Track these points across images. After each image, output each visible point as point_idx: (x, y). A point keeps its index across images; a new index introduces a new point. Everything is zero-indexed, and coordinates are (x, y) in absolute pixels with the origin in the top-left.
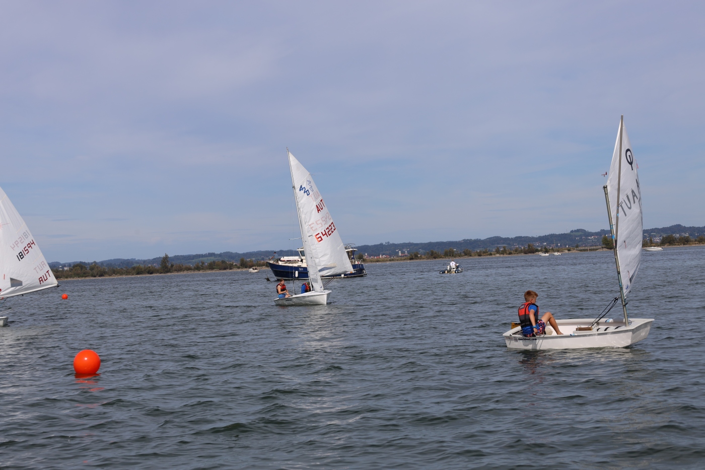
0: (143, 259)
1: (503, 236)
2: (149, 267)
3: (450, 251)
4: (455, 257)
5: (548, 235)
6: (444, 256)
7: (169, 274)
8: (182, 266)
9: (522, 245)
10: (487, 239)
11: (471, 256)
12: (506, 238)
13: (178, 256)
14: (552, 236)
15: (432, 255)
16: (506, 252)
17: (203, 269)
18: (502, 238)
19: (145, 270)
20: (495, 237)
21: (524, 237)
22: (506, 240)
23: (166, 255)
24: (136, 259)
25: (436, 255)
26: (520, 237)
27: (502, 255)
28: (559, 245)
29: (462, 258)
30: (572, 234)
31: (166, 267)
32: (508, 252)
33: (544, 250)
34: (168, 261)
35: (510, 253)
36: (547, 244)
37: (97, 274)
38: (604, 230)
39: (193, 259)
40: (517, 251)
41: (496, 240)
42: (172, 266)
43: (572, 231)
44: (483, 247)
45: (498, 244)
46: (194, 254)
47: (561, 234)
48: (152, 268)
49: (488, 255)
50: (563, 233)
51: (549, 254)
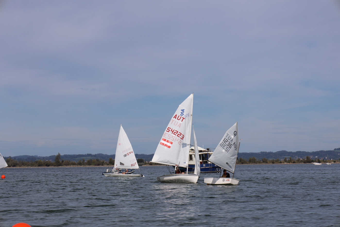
0: (43, 156)
1: (288, 151)
2: (47, 162)
3: (253, 159)
4: (256, 163)
5: (319, 151)
6: (249, 162)
7: (60, 167)
8: (70, 162)
9: (301, 157)
10: (277, 152)
11: (267, 163)
12: (290, 152)
13: (67, 155)
14: (322, 152)
15: (240, 161)
16: (291, 161)
17: (83, 164)
18: (287, 152)
19: (44, 164)
20: (283, 151)
21: (302, 152)
22: (290, 153)
23: (59, 154)
24: (38, 156)
25: (243, 161)
26: (300, 152)
27: (288, 164)
28: (326, 158)
29: (261, 164)
30: (335, 151)
31: (59, 162)
32: (292, 162)
33: (317, 161)
34: (60, 158)
35: (294, 162)
36: (318, 157)
37: (11, 165)
39: (77, 158)
40: (299, 161)
41: (283, 153)
42: (63, 161)
43: (335, 149)
44: (274, 158)
45: (285, 156)
46: (78, 154)
47: (328, 151)
48: (49, 162)
49: (278, 163)
50: (329, 150)
51: (321, 164)
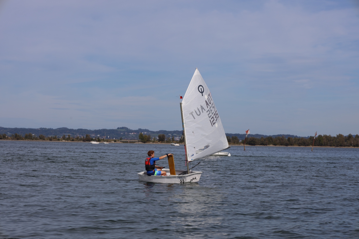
1: (69, 128)
3: (29, 135)
4: (33, 140)
5: (101, 130)
6: (25, 138)
9: (82, 135)
10: (58, 129)
11: (44, 140)
12: (71, 129)
14: (104, 130)
15: (16, 137)
16: (70, 139)
18: (68, 129)
20: (63, 128)
21: (84, 130)
22: (71, 131)
25: (19, 137)
26: (81, 130)
27: (67, 141)
28: (109, 137)
29: (37, 141)
30: (118, 130)
32: (71, 139)
33: (97, 140)
35: (73, 140)
36: (100, 136)
38: (141, 129)
40: (78, 139)
41: (64, 130)
43: (118, 128)
44: (54, 135)
45: (65, 133)
47: (111, 130)
49: (56, 140)
50: (112, 129)
51: (99, 143)
